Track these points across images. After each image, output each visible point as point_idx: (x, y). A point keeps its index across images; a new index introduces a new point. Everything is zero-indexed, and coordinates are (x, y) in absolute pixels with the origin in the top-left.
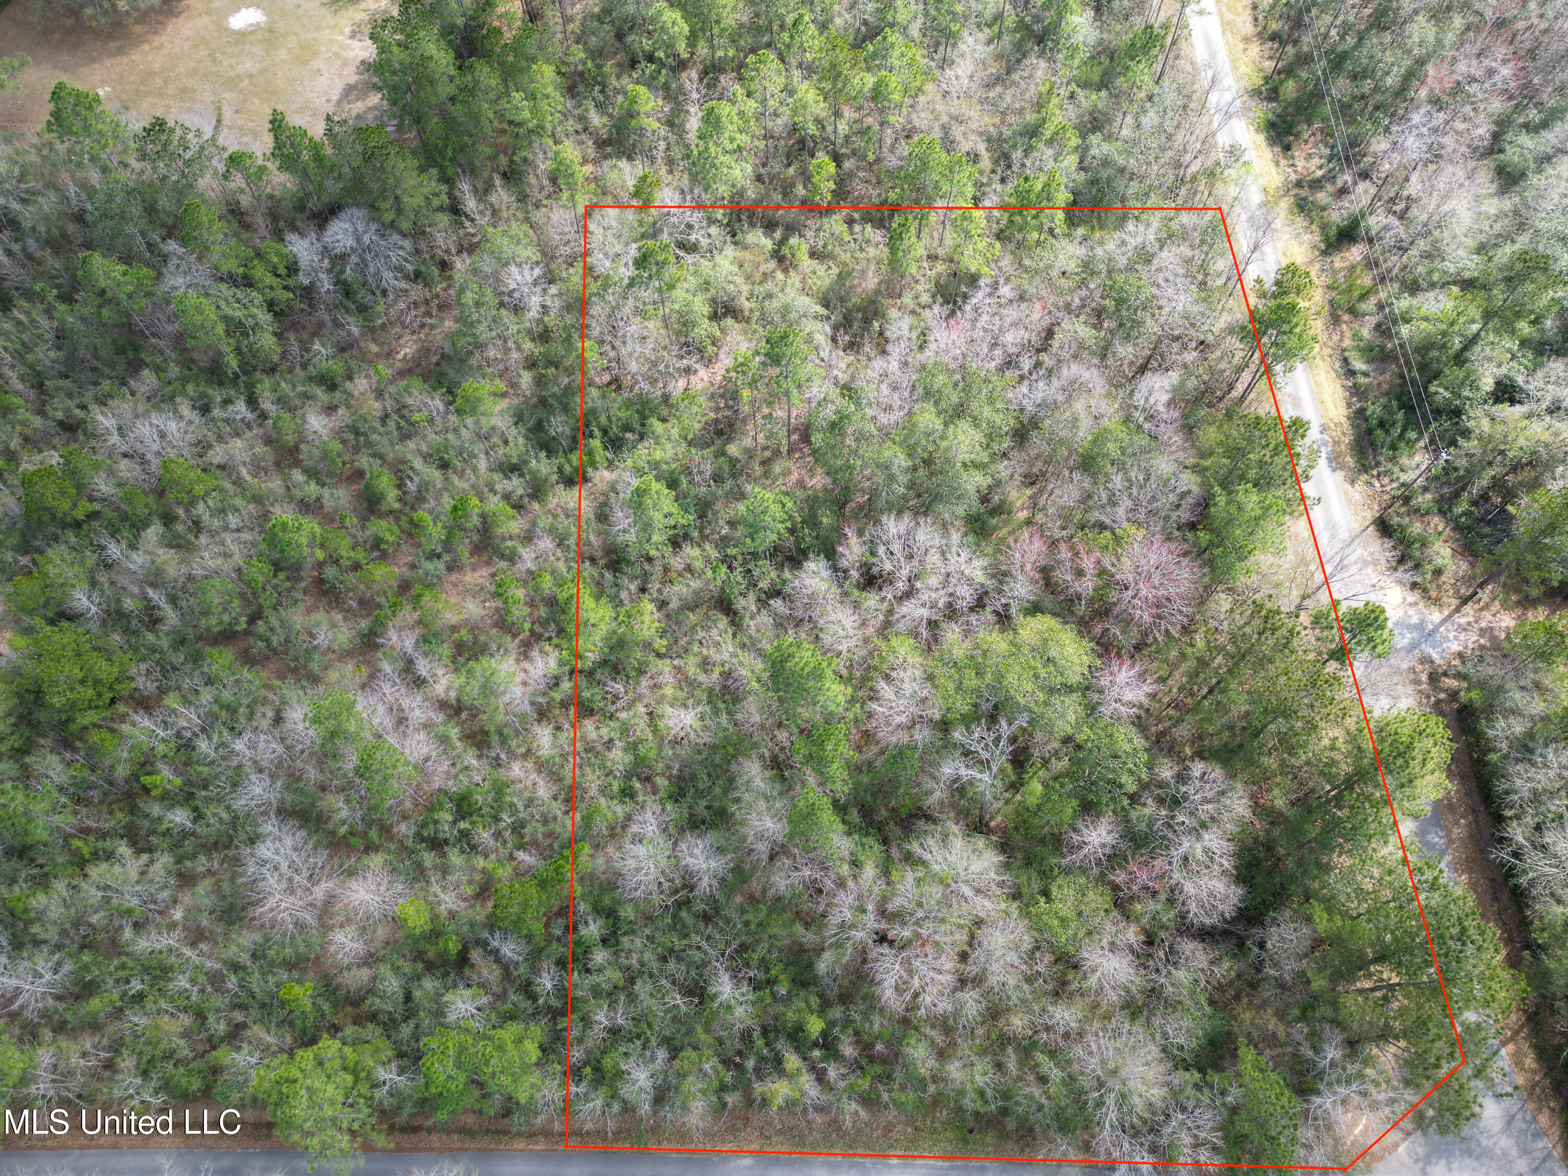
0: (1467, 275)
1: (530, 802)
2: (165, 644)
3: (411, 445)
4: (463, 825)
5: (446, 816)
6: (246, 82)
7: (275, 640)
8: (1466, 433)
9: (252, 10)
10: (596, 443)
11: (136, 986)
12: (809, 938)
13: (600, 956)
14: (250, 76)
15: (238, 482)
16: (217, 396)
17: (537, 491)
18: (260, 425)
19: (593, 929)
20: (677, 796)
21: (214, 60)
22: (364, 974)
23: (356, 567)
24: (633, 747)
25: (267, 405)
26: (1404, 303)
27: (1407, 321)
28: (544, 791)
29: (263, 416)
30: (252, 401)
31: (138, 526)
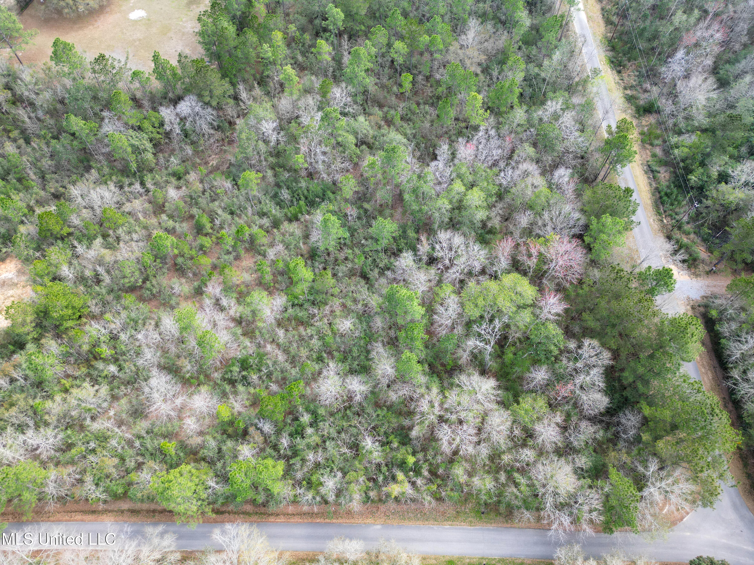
0: (704, 127)
1: (275, 363)
2: (104, 291)
3: (217, 203)
4: (244, 373)
5: (236, 369)
6: (138, 43)
7: (154, 291)
8: (706, 197)
9: (140, 11)
10: (302, 203)
11: (92, 445)
12: (406, 422)
13: (309, 431)
14: (140, 40)
15: (137, 220)
16: (126, 181)
17: (276, 224)
18: (146, 195)
19: (306, 418)
20: (344, 360)
21: (123, 33)
22: (199, 440)
23: (192, 258)
24: (322, 338)
25: (149, 185)
26: (674, 139)
27: (677, 147)
28: (281, 357)
29: (148, 191)
30: (143, 184)
31: (91, 239)
